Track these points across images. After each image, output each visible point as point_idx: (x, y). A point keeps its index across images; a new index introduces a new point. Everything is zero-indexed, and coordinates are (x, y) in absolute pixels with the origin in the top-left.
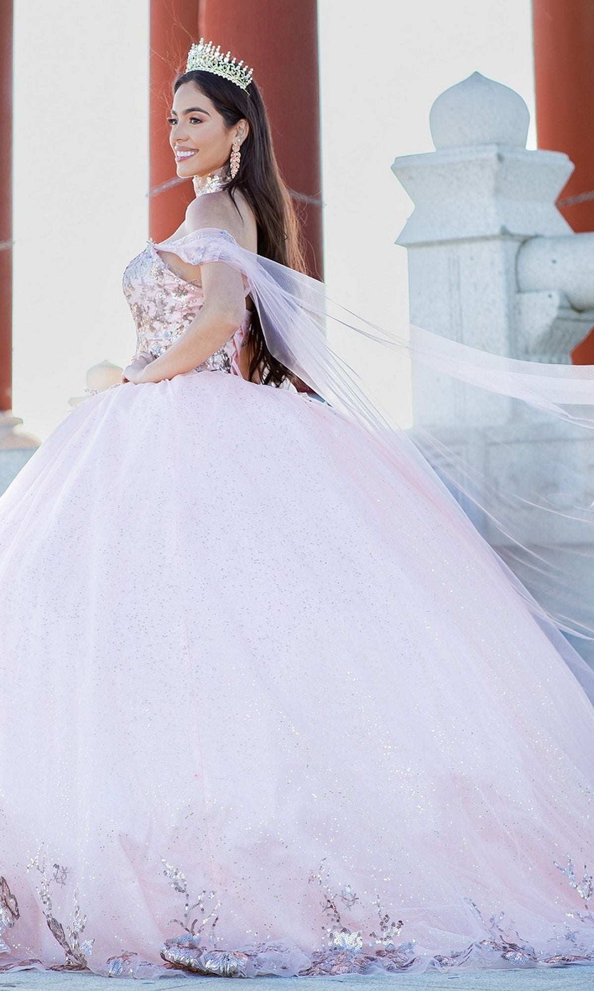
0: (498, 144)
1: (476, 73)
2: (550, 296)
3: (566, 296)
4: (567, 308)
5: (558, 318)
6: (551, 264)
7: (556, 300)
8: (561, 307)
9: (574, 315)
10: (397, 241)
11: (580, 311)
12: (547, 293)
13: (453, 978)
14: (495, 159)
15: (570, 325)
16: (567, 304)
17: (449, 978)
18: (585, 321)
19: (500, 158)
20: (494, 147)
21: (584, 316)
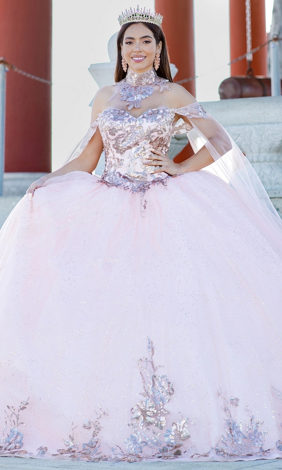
10: (90, 105)
13: (112, 466)
17: (110, 466)
18: (181, 144)
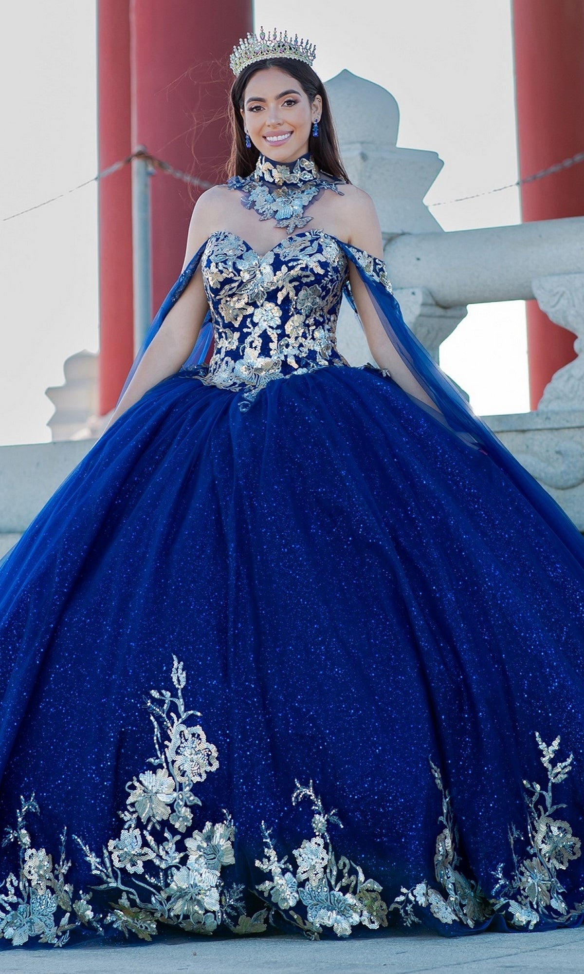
0: (362, 143)
1: (345, 71)
2: (413, 293)
3: (430, 293)
4: (431, 305)
5: (421, 315)
6: (415, 261)
7: (420, 298)
8: (424, 305)
9: (440, 311)
11: (445, 308)
12: (411, 291)
14: (359, 158)
15: (434, 321)
16: (430, 301)
19: (364, 157)
20: (358, 146)
21: (449, 313)
